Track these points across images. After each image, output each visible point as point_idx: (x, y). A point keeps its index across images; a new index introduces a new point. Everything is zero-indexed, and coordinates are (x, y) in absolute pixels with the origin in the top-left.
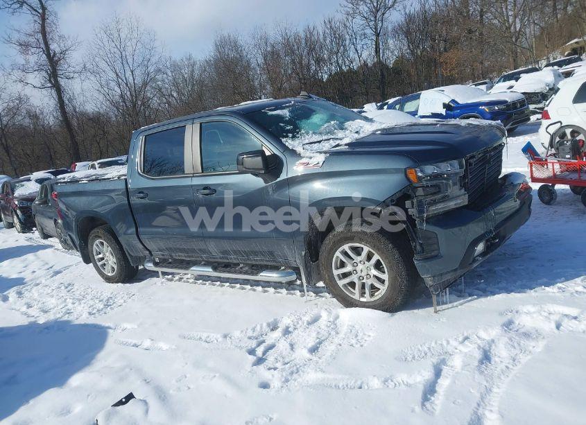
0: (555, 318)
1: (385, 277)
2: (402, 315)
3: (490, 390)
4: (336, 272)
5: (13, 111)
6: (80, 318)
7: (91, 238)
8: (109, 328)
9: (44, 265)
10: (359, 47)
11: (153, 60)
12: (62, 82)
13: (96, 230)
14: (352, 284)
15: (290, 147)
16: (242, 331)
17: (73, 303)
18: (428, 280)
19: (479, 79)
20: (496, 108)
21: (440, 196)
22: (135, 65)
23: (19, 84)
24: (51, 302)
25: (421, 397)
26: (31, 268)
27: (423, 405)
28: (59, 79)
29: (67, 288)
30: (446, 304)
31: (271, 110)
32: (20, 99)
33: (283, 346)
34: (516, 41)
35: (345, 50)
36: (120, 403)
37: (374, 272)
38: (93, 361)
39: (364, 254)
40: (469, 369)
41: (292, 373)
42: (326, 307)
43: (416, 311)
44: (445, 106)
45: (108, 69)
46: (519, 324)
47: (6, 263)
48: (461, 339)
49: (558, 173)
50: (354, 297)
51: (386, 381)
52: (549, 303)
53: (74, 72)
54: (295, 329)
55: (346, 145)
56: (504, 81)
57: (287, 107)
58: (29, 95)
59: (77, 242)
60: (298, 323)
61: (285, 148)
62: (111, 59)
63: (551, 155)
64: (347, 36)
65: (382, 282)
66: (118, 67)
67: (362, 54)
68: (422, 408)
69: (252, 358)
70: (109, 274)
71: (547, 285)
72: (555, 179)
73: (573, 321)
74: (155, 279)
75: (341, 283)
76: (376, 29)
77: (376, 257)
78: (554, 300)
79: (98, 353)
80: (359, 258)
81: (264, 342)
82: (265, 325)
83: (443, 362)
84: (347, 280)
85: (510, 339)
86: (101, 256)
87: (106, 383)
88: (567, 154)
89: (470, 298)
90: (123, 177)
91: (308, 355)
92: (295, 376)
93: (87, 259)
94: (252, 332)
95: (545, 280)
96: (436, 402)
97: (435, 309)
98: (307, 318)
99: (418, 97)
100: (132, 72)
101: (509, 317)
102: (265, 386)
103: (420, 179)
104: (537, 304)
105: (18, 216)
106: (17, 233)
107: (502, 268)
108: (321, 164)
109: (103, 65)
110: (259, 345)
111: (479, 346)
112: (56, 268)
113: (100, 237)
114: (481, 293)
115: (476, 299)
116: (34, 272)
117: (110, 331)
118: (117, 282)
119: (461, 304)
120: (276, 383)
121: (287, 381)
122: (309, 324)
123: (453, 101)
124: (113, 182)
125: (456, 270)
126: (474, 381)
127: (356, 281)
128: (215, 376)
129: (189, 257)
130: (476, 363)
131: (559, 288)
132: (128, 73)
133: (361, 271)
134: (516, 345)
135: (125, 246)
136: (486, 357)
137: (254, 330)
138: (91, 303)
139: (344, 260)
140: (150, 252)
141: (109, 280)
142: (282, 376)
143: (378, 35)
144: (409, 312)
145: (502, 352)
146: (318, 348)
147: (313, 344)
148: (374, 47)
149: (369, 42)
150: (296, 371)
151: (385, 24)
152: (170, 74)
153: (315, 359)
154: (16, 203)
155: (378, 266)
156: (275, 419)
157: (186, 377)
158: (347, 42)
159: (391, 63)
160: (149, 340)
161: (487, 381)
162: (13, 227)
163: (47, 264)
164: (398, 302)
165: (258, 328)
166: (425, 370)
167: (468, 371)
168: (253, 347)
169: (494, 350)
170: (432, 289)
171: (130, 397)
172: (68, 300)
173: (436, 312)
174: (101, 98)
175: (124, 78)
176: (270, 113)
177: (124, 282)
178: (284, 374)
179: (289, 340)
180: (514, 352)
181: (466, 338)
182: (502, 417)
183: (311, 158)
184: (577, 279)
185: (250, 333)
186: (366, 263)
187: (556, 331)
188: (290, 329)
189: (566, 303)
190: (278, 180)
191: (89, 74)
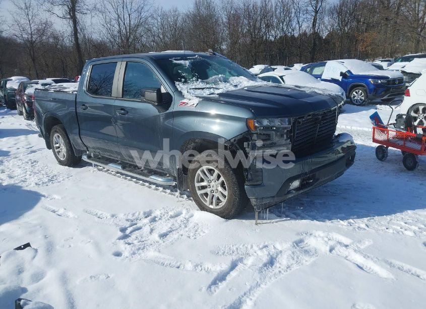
0: (331, 243)
1: (226, 193)
2: (234, 222)
3: (259, 285)
4: (197, 185)
5: (41, 32)
6: (30, 186)
7: (52, 131)
8: (44, 196)
9: (27, 145)
10: (301, 20)
11: (146, 9)
12: (78, 16)
13: (55, 127)
14: (206, 195)
15: (179, 89)
16: (125, 215)
17: (30, 175)
18: (253, 201)
19: (388, 57)
20: (379, 82)
21: (268, 142)
22: (133, 10)
23: (47, 13)
24: (18, 172)
25: (211, 281)
26: (18, 146)
27: (210, 287)
28: (76, 13)
29: (32, 163)
30: (266, 219)
31: (175, 60)
32: (46, 23)
33: (146, 229)
34: (421, 31)
35: (290, 21)
36: (19, 248)
37: (220, 189)
38: (21, 217)
39: (215, 174)
40: (254, 269)
41: (139, 249)
42: (187, 207)
43: (244, 221)
44: (342, 74)
45: (111, 10)
46: (307, 243)
47: (5, 139)
48: (261, 246)
49: (391, 139)
50: (205, 204)
51: (197, 266)
52: (335, 232)
53: (87, 9)
54: (160, 219)
55: (218, 94)
56: (401, 61)
57: (190, 59)
58: (53, 22)
59: (44, 133)
60: (164, 215)
61: (176, 89)
62: (116, 4)
63: (391, 124)
64: (293, 10)
65: (225, 196)
66: (120, 9)
67: (302, 26)
68: (208, 289)
69: (120, 234)
70: (61, 159)
71: (342, 219)
72: (388, 143)
73: (344, 248)
74: (90, 167)
75: (199, 192)
76: (316, 7)
77: (222, 179)
78: (339, 231)
79: (26, 212)
80: (212, 178)
81: (136, 224)
82: (142, 213)
83: (241, 260)
84: (203, 191)
85: (293, 253)
86: (57, 145)
87: (20, 233)
88: (402, 125)
89: (285, 219)
90: (76, 93)
91: (157, 239)
92: (141, 251)
93: (49, 146)
94: (131, 216)
95: (343, 215)
96: (220, 287)
97: (256, 222)
98: (171, 213)
99: (324, 65)
100: (129, 15)
101: (302, 237)
102: (118, 254)
103: (256, 128)
104: (326, 231)
105: (25, 107)
106: (23, 119)
107: (321, 201)
108: (195, 105)
109: (109, 7)
110: (131, 226)
111: (269, 254)
112: (34, 149)
113: (58, 132)
114: (295, 216)
115: (289, 220)
116: (19, 149)
117: (43, 198)
118: (65, 165)
119: (276, 222)
120: (126, 254)
121: (134, 253)
122: (172, 217)
123: (349, 71)
124: (68, 95)
125: (274, 197)
126: (252, 277)
127: (209, 193)
128: (90, 242)
129: (109, 156)
130: (261, 265)
131: (349, 223)
132: (126, 16)
133: (213, 186)
134: (295, 257)
135: (72, 141)
136: (271, 262)
137: (133, 215)
138: (41, 176)
139: (202, 177)
140: (87, 148)
141: (61, 163)
142: (132, 249)
143: (316, 12)
144: (239, 220)
145: (283, 261)
146: (167, 235)
147: (165, 231)
148: (312, 21)
149: (309, 17)
150: (142, 248)
151: (324, 4)
152: (159, 20)
153: (161, 241)
154: (25, 98)
155: (223, 185)
156: (111, 277)
157: (72, 238)
158: (293, 15)
159: (324, 35)
160: (63, 209)
161: (260, 279)
162: (22, 115)
163: (30, 144)
164: (232, 212)
165: (137, 214)
166: (225, 263)
167: (252, 269)
168: (127, 226)
169: (279, 258)
170: (255, 207)
171: (28, 245)
172: (28, 172)
173: (256, 224)
174: (104, 31)
175: (123, 19)
176: (175, 62)
177: (69, 166)
178: (133, 249)
179: (152, 226)
180: (292, 262)
181: (266, 246)
182: (255, 305)
183: (190, 100)
184: (365, 218)
185: (130, 217)
186: (217, 181)
187: (328, 253)
188: (156, 219)
189: (346, 235)
190: (167, 111)
191: (98, 13)
